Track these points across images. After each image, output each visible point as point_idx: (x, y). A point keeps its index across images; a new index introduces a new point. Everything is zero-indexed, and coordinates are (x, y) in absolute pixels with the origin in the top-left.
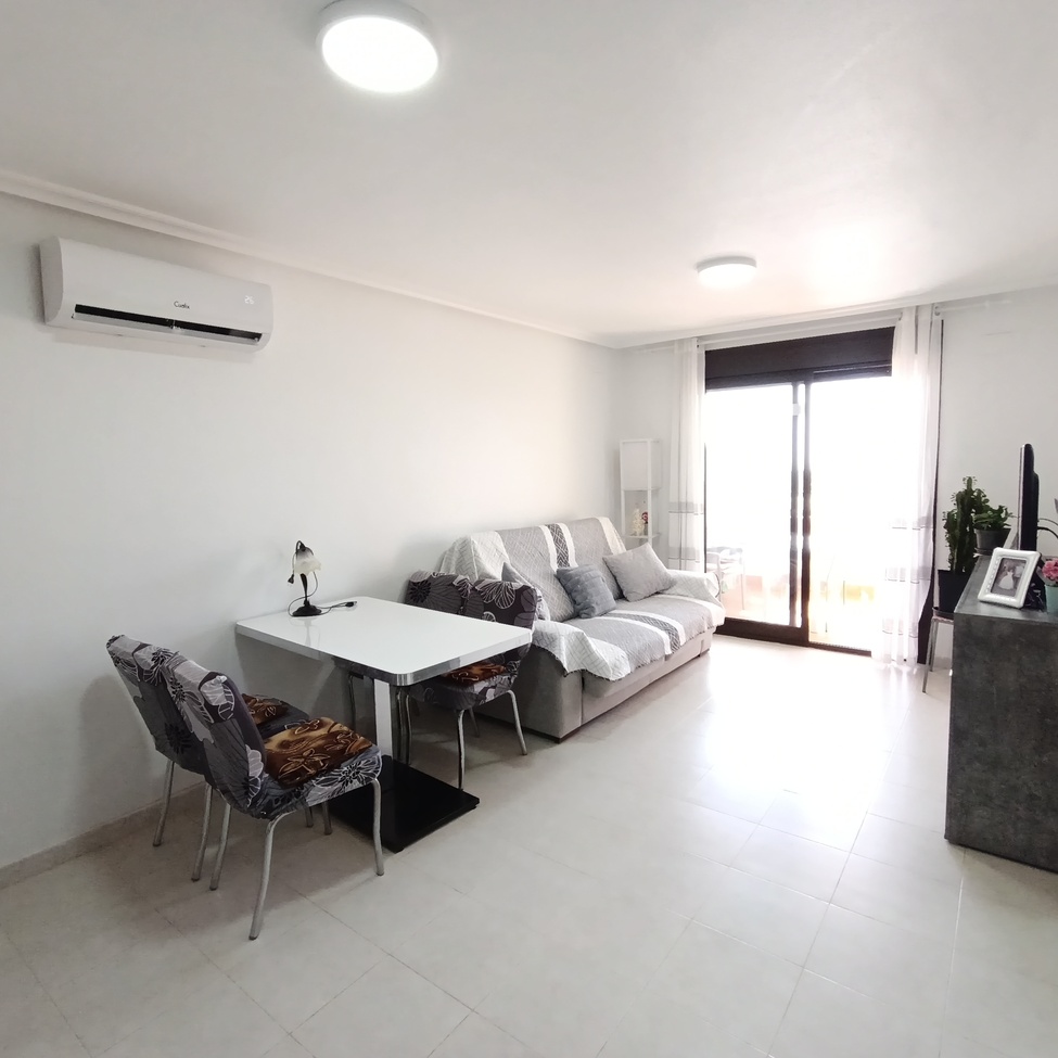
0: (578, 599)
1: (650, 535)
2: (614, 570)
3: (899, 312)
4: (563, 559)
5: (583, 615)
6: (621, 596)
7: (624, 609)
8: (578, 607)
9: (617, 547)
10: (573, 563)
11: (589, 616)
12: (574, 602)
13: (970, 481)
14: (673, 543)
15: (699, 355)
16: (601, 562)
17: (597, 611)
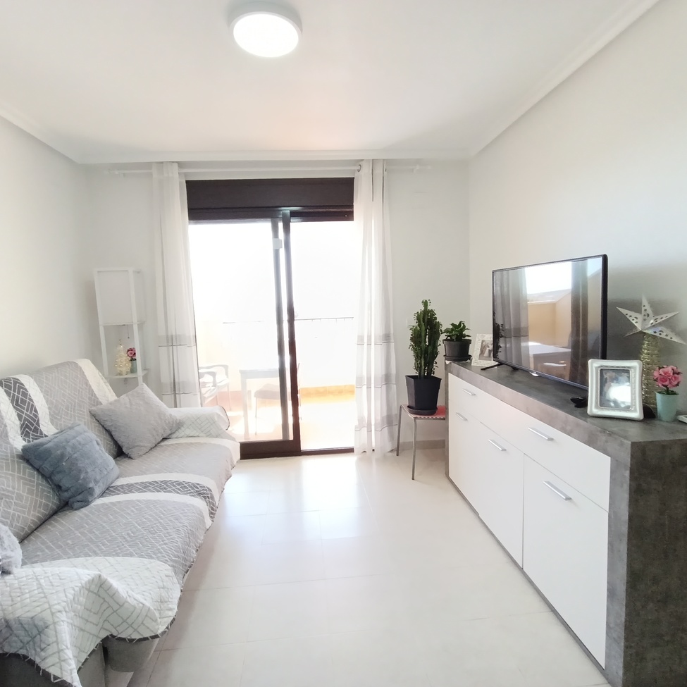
0: (65, 483)
1: (140, 373)
2: (108, 424)
3: (358, 163)
4: (30, 427)
5: (76, 505)
6: (120, 453)
7: (132, 474)
8: (66, 495)
9: (105, 394)
10: (48, 428)
11: (86, 503)
12: (58, 488)
13: (425, 303)
14: (166, 378)
15: (180, 183)
16: (87, 417)
17: (98, 491)
